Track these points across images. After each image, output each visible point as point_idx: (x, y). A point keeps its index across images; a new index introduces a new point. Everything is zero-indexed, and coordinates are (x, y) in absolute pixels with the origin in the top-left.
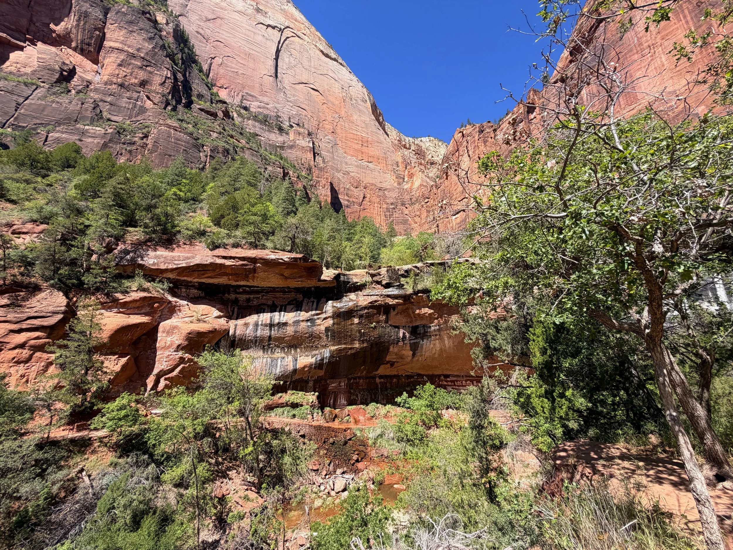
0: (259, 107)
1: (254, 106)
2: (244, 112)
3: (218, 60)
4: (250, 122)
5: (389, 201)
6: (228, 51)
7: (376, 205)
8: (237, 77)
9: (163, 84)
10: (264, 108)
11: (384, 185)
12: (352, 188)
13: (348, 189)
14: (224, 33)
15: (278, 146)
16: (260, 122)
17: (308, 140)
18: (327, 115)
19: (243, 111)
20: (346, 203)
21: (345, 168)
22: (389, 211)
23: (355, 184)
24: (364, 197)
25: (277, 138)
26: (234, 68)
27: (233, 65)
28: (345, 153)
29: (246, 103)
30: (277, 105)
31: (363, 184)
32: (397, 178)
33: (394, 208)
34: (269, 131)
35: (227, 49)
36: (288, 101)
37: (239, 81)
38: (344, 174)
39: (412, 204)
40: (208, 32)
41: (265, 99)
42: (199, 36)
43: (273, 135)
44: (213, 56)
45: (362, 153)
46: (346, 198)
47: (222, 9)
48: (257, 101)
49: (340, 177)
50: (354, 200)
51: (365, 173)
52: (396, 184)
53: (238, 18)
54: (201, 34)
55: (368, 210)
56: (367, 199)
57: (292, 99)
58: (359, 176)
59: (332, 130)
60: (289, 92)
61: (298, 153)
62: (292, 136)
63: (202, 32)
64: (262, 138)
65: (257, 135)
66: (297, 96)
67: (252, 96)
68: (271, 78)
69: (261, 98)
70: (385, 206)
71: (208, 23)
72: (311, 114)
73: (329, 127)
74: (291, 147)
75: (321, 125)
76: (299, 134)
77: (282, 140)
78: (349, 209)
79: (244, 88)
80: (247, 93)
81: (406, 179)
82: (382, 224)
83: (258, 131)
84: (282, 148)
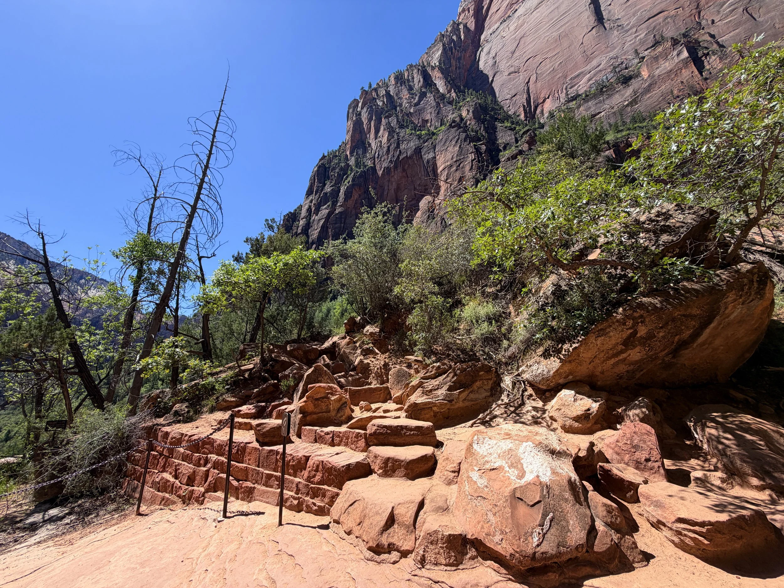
0: (589, 80)
1: (582, 86)
2: (574, 102)
3: (533, 79)
4: (582, 108)
6: (539, 59)
8: (555, 74)
9: (471, 169)
10: (595, 75)
14: (530, 46)
15: (627, 105)
16: (595, 96)
17: (675, 53)
19: (573, 104)
25: (623, 95)
26: (550, 68)
27: (547, 67)
29: (572, 92)
30: (611, 54)
34: (610, 96)
35: (537, 58)
36: (627, 31)
37: (558, 77)
40: (516, 64)
41: (594, 63)
42: (512, 76)
43: (617, 96)
44: (527, 80)
47: (521, 26)
48: (586, 74)
53: (539, 14)
54: (512, 73)
57: (633, 21)
60: (625, 19)
61: (663, 87)
62: (645, 73)
63: (512, 69)
64: (602, 114)
65: (595, 115)
66: (639, 9)
67: (578, 75)
68: (594, 30)
69: (588, 68)
71: (515, 55)
74: (648, 89)
76: (656, 59)
77: (632, 90)
79: (566, 78)
80: (571, 79)
83: (593, 111)
84: (634, 102)
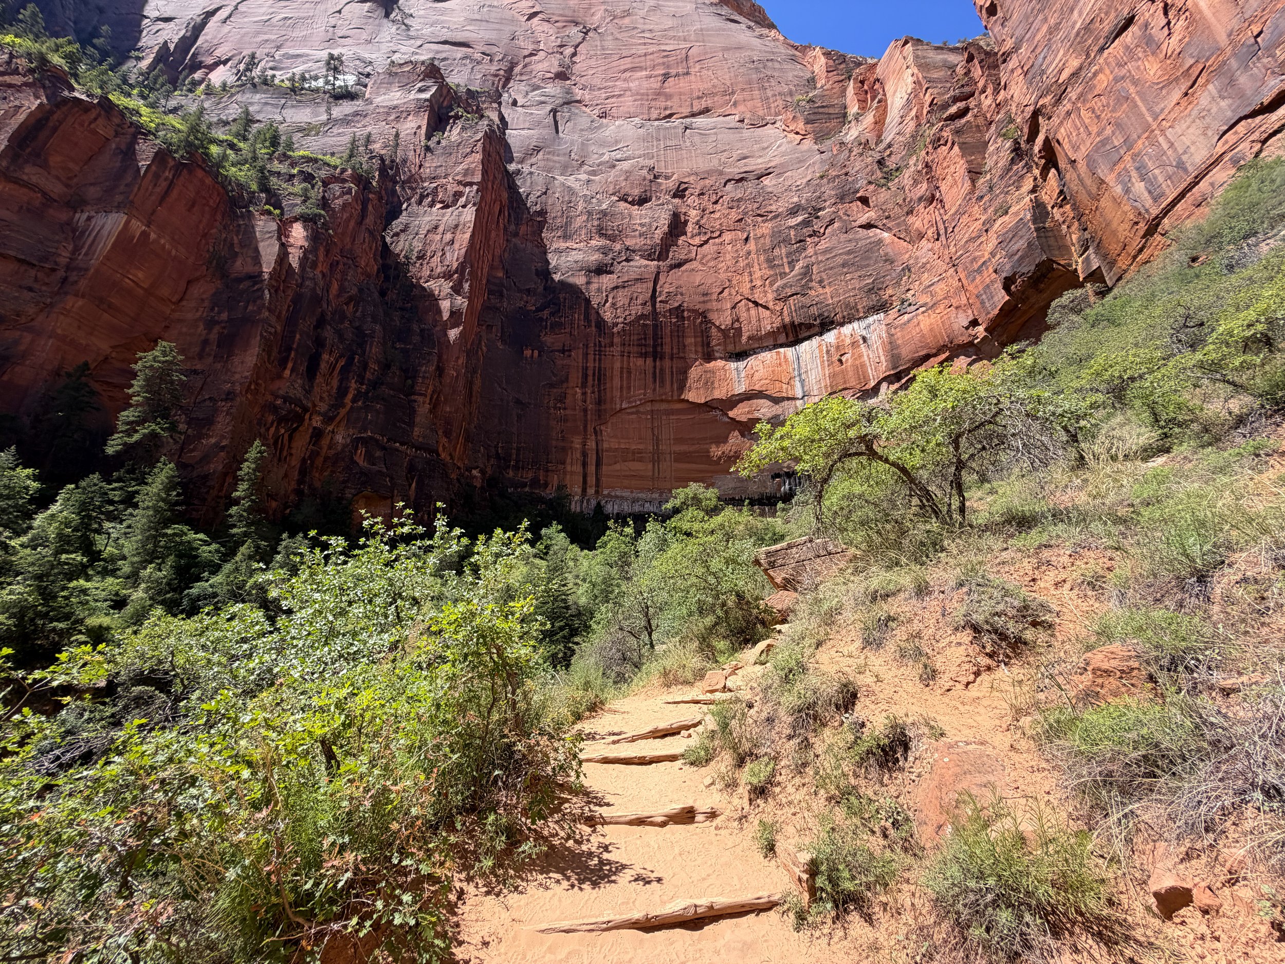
5: (781, 206)
7: (727, 237)
11: (757, 164)
12: (623, 205)
13: (604, 213)
18: (542, 37)
20: (595, 257)
21: (599, 155)
22: (786, 241)
23: (636, 192)
24: (677, 226)
28: (603, 115)
31: (671, 184)
32: (807, 122)
33: (806, 223)
38: (594, 173)
39: (888, 176)
45: (669, 97)
46: (596, 242)
49: (576, 186)
50: (629, 242)
51: (678, 148)
52: (808, 144)
55: (694, 265)
56: (690, 228)
58: (651, 163)
59: (555, 69)
70: (766, 228)
72: (486, 49)
73: (545, 65)
75: (517, 69)
78: (607, 281)
81: (853, 109)
82: (758, 296)
